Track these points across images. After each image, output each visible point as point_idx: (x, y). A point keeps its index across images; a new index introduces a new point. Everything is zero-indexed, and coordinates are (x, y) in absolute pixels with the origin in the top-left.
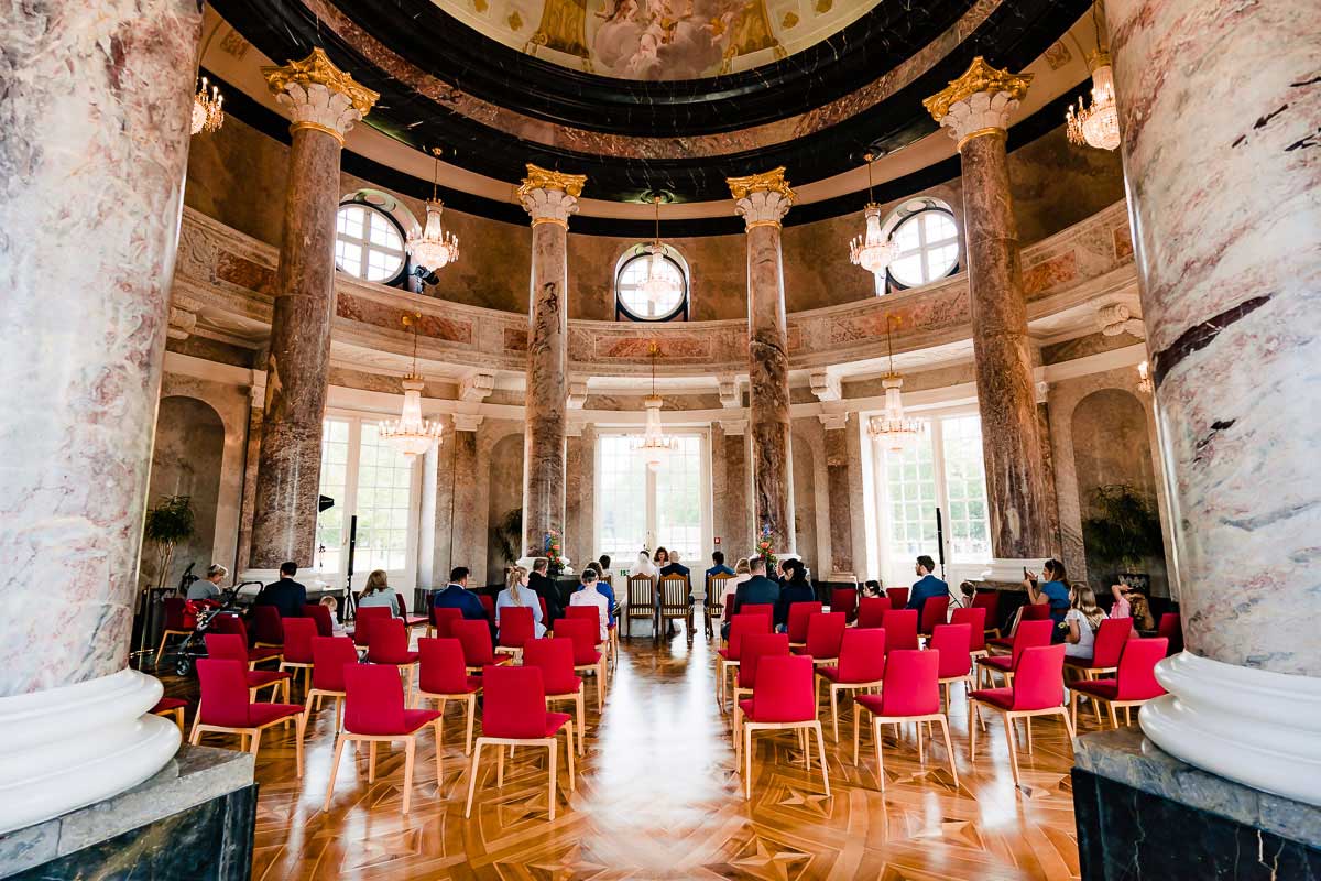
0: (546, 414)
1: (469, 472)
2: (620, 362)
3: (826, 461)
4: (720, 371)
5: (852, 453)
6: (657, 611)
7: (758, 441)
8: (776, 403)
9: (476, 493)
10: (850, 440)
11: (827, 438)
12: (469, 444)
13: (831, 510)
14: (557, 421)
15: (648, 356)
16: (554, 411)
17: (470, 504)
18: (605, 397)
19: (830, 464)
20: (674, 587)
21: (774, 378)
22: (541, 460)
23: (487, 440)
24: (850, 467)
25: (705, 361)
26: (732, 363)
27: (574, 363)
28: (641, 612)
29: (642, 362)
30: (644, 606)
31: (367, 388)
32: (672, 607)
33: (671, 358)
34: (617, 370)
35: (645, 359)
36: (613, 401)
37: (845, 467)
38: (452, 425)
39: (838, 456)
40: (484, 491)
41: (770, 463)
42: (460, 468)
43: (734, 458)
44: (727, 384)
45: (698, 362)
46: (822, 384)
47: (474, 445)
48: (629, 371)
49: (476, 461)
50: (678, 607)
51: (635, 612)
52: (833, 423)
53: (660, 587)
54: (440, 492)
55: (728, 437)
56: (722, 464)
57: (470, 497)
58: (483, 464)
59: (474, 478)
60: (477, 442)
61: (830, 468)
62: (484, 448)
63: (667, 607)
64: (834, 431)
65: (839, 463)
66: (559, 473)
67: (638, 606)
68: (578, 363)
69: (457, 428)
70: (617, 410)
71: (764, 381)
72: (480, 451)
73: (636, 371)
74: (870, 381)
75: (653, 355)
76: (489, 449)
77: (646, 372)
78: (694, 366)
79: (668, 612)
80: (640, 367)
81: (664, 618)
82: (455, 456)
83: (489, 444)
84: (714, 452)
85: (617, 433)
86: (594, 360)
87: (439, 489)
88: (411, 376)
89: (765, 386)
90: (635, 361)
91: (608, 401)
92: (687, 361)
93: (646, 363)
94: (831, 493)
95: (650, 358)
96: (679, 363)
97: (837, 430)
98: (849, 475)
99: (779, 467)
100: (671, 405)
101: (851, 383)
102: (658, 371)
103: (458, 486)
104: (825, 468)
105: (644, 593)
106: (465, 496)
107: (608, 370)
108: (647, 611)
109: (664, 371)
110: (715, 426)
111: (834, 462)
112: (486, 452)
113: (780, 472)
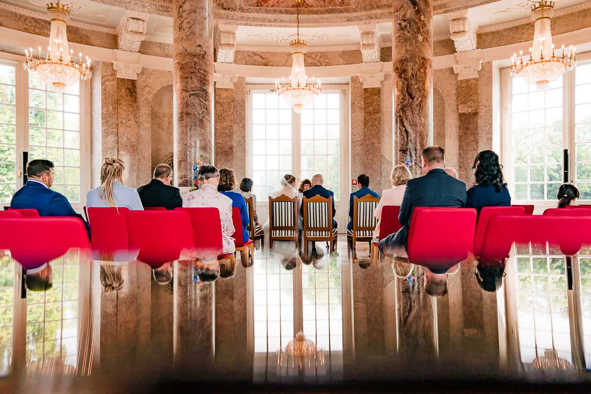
0: (192, 49)
1: (131, 116)
2: (267, 12)
3: (458, 109)
4: (361, 20)
5: (483, 100)
6: (300, 234)
7: (400, 77)
8: (420, 38)
9: (138, 137)
10: (482, 89)
11: (458, 88)
12: (130, 91)
13: (460, 154)
14: (203, 57)
15: (293, 6)
16: (199, 46)
17: (134, 146)
18: (255, 54)
19: (461, 111)
20: (317, 209)
21: (418, 12)
22: (188, 94)
23: (147, 89)
24: (480, 114)
25: (347, 11)
26: (373, 11)
27: (223, 12)
28: (283, 234)
29: (287, 12)
30: (286, 228)
31: (26, 30)
32: (315, 229)
33: (315, 9)
34: (263, 20)
35: (290, 9)
36: (262, 58)
37: (476, 114)
38: (114, 73)
39: (469, 103)
40: (146, 135)
41: (413, 98)
42: (123, 113)
43: (371, 109)
44: (367, 33)
45: (341, 12)
46: (461, 29)
47: (135, 92)
48: (275, 21)
49: (138, 108)
50: (321, 229)
51: (277, 234)
52: (466, 73)
53: (303, 211)
54: (105, 134)
55: (366, 90)
56: (361, 115)
57: (133, 140)
58: (144, 111)
59: (136, 122)
60: (138, 91)
61: (461, 116)
62: (145, 96)
63: (310, 229)
64: (467, 81)
65: (470, 110)
66: (207, 108)
67: (281, 228)
68: (226, 12)
69: (118, 76)
70: (265, 65)
71: (408, 16)
72: (141, 99)
73: (282, 21)
74: (505, 30)
75: (298, 5)
76: (150, 97)
77: (290, 22)
78: (338, 15)
79: (311, 234)
80: (286, 17)
81: (307, 240)
82: (117, 102)
83: (149, 93)
84: (353, 104)
85: (266, 89)
86: (242, 9)
87: (104, 131)
88: (54, 5)
89: (410, 21)
90: (281, 12)
91: (257, 58)
92: (328, 12)
93: (292, 14)
94: (460, 138)
95: (295, 9)
96: (322, 13)
97: (470, 80)
98: (479, 121)
99: (422, 101)
100: (314, 62)
101: (487, 34)
102: (303, 22)
103: (121, 130)
104: (456, 116)
105: (286, 214)
106: (128, 139)
107: (255, 19)
108: (289, 234)
109: (308, 21)
110: (354, 80)
111: (465, 109)
112: (146, 99)
113: (421, 106)
